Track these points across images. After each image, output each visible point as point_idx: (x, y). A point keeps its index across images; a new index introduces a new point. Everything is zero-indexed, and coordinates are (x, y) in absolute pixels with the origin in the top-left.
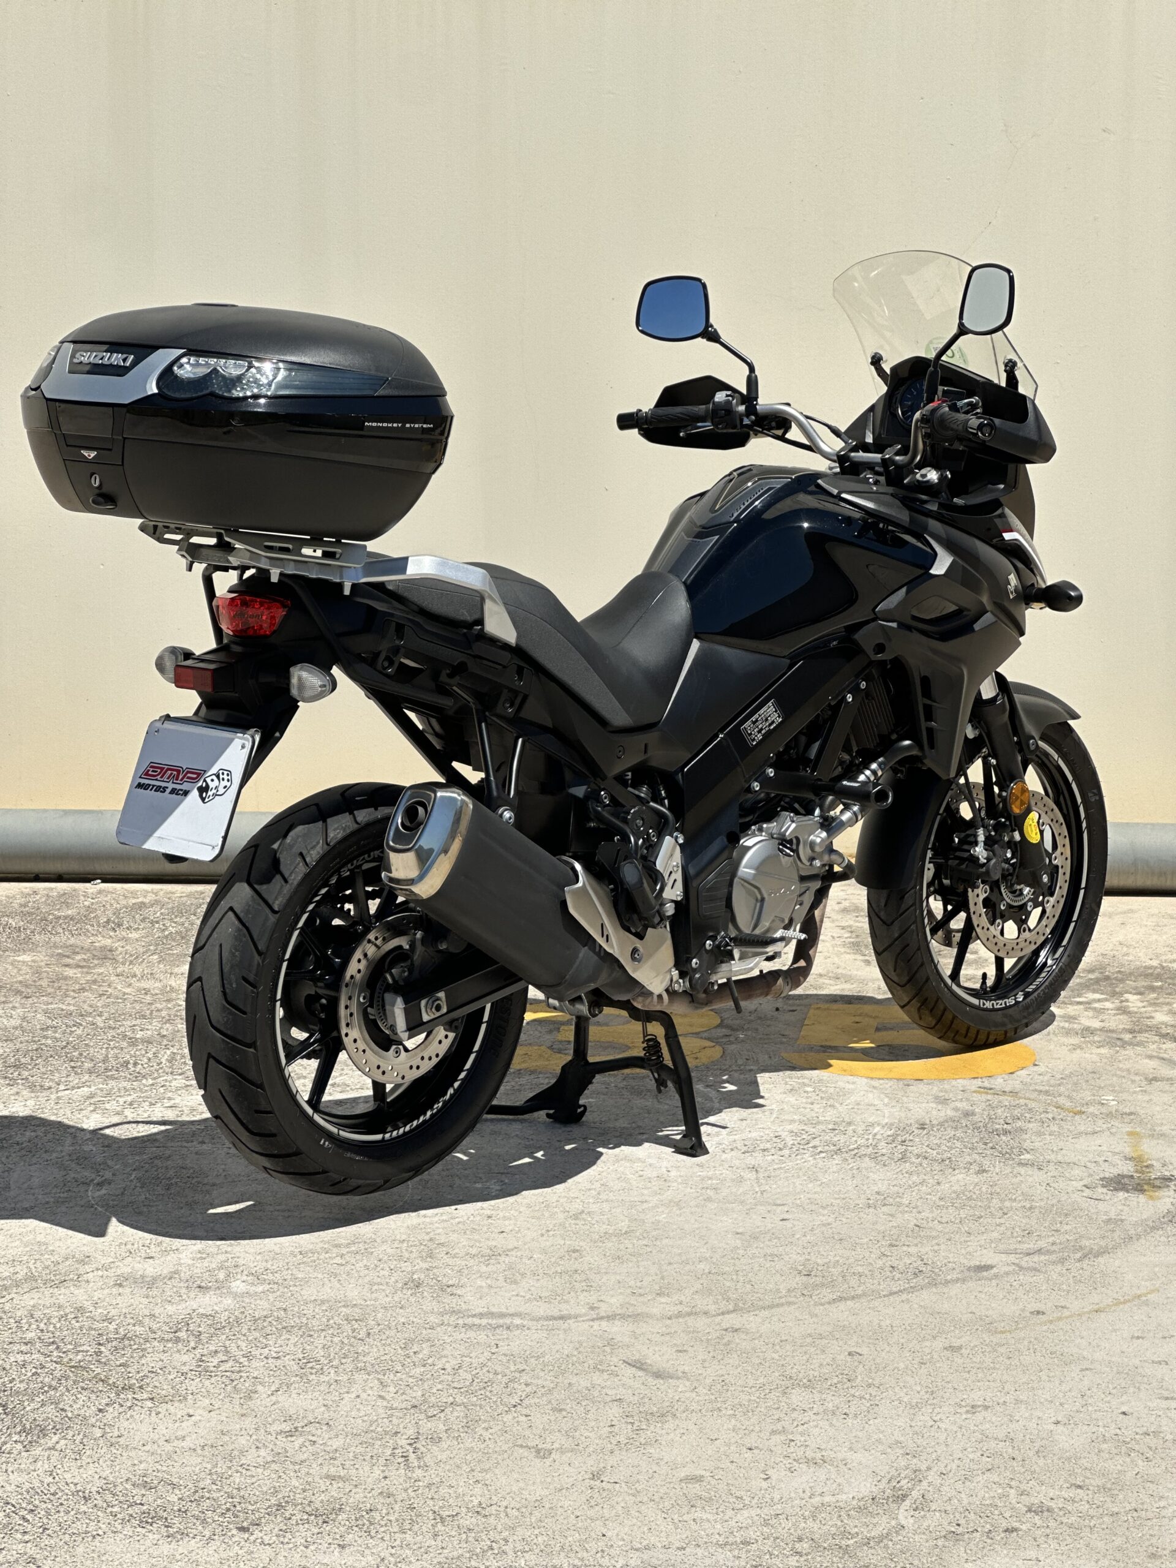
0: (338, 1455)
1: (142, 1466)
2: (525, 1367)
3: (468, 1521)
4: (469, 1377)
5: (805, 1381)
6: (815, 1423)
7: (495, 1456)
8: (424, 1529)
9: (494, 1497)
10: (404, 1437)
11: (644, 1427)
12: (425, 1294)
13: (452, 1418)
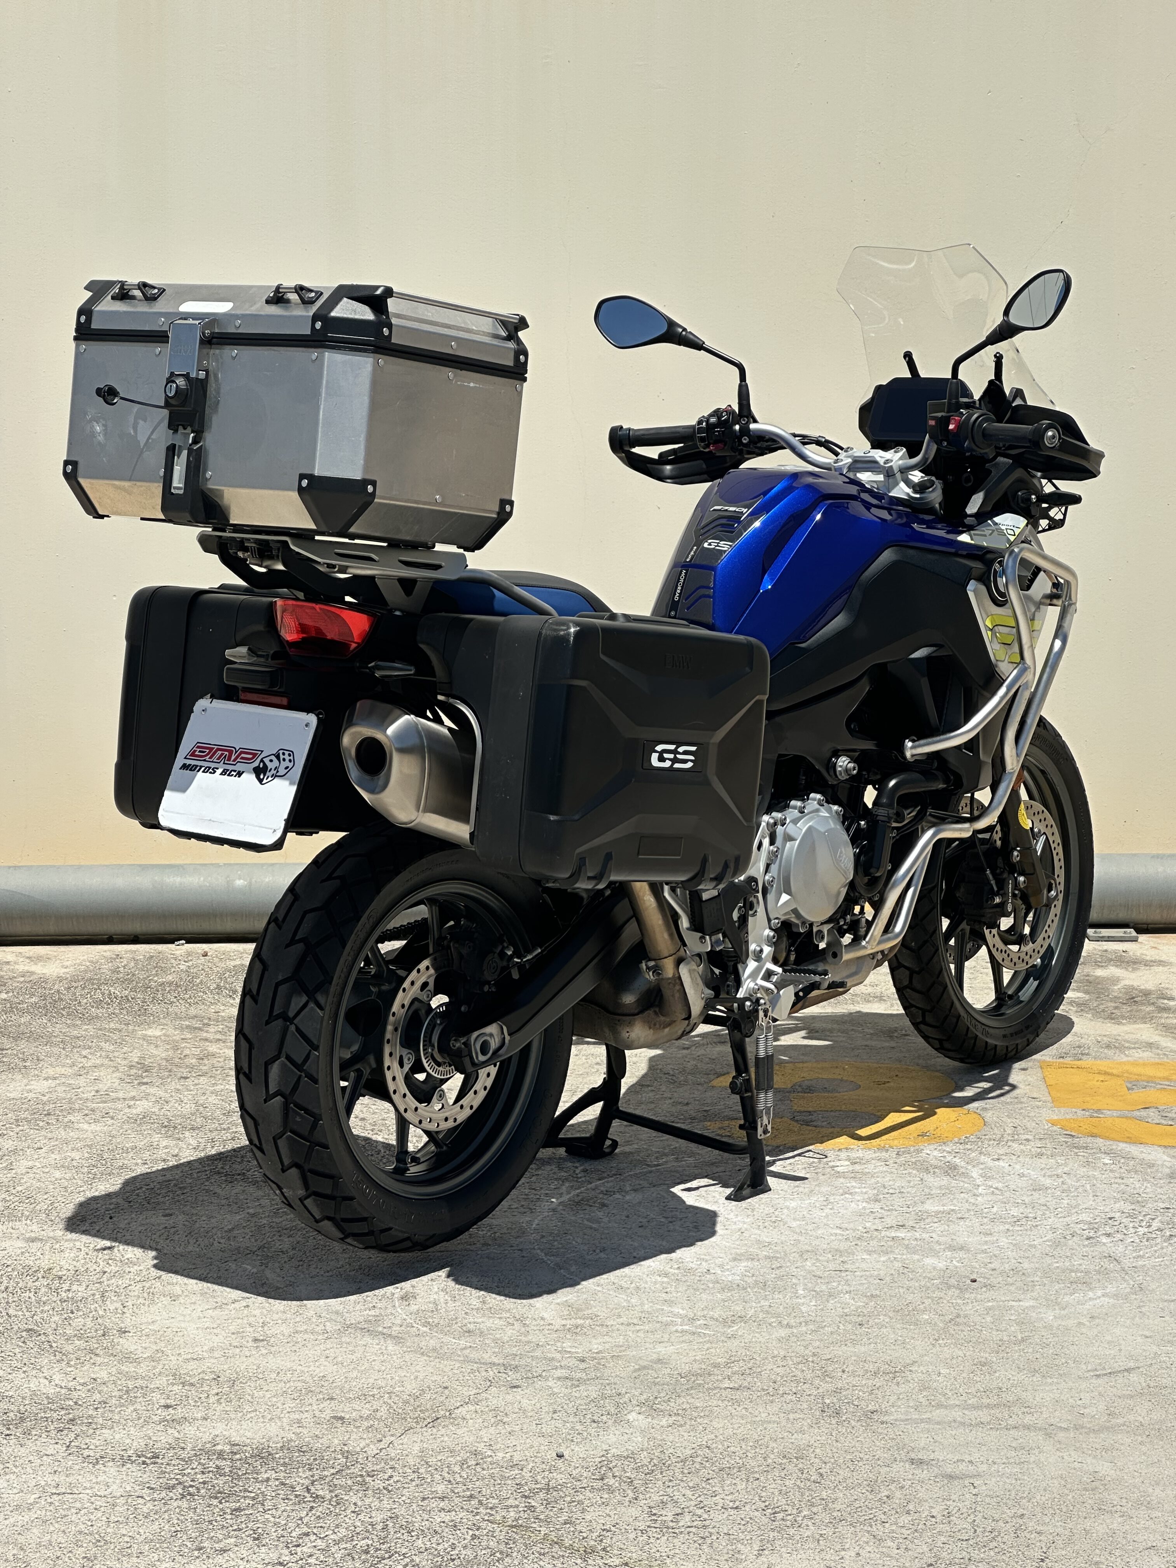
2: (1025, 1512)
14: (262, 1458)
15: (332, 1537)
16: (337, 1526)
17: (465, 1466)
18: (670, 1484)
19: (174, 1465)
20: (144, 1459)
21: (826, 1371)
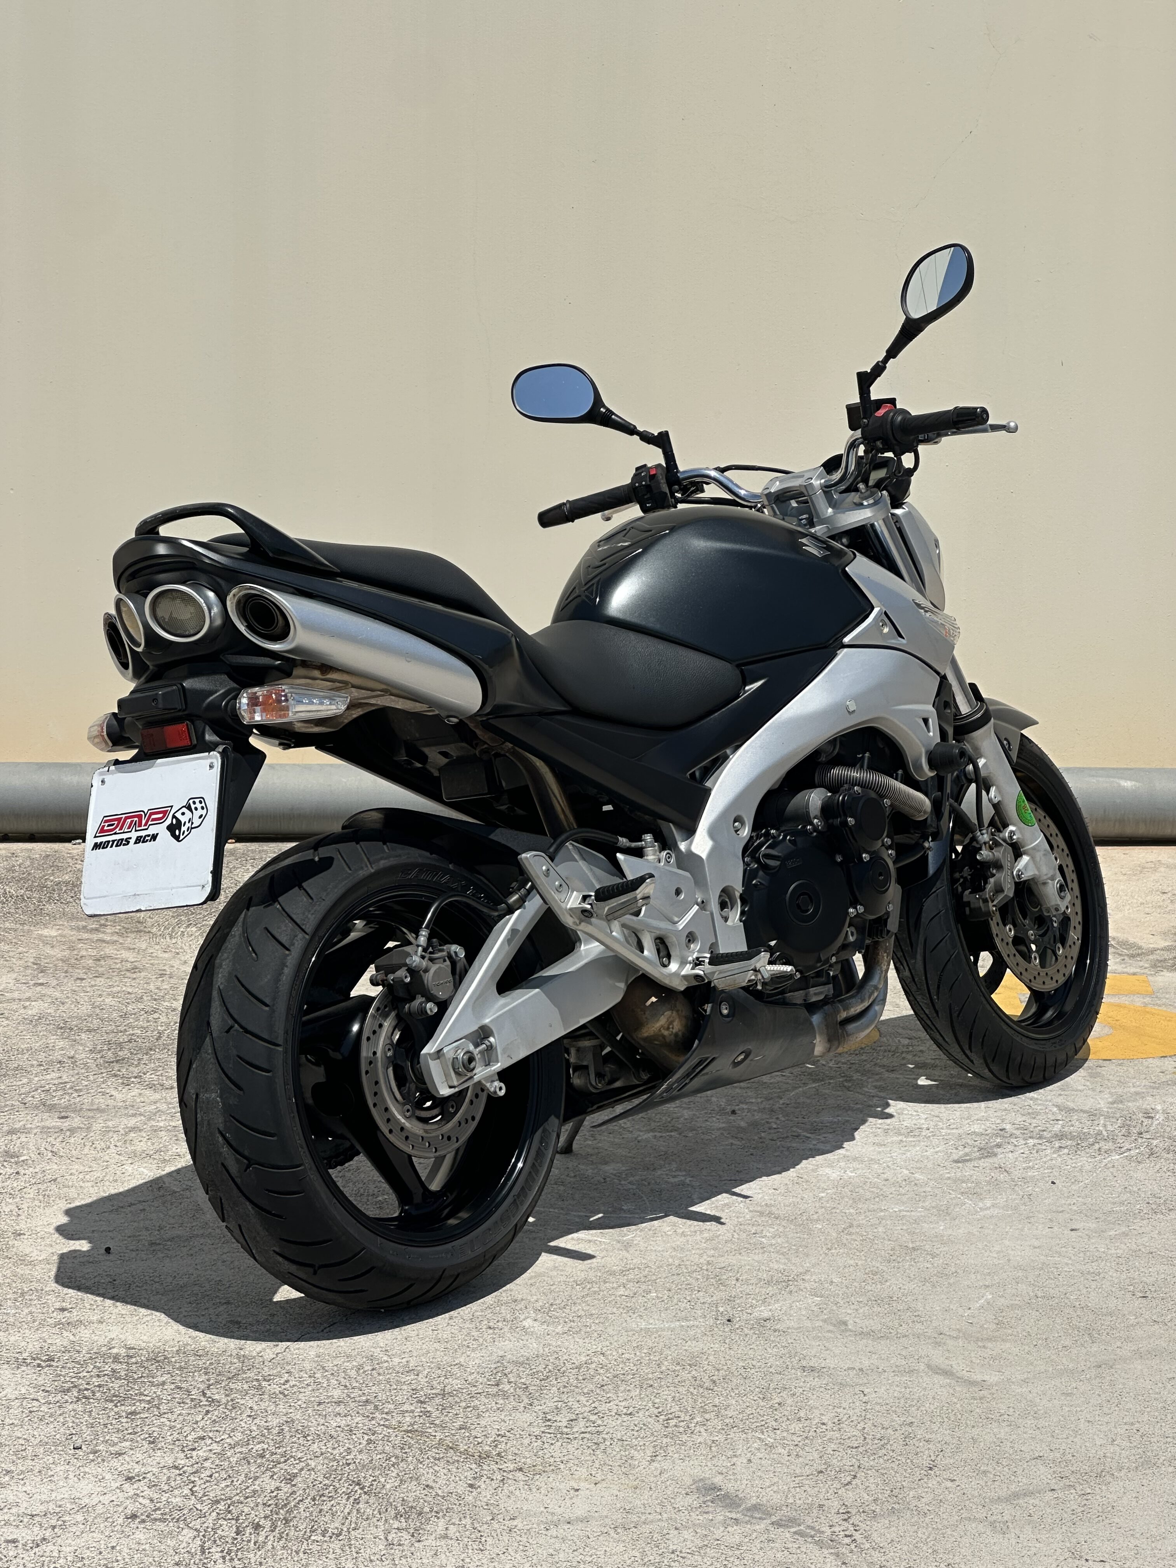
0: (773, 1536)
1: (561, 1555)
2: (913, 1420)
4: (857, 1433)
7: (949, 1532)
10: (833, 1511)
11: (1089, 1491)
13: (873, 1487)
14: (158, 1362)
15: (228, 1441)
16: (233, 1430)
17: (361, 1371)
18: (565, 1390)
19: (69, 1368)
20: (39, 1362)
21: (719, 1280)
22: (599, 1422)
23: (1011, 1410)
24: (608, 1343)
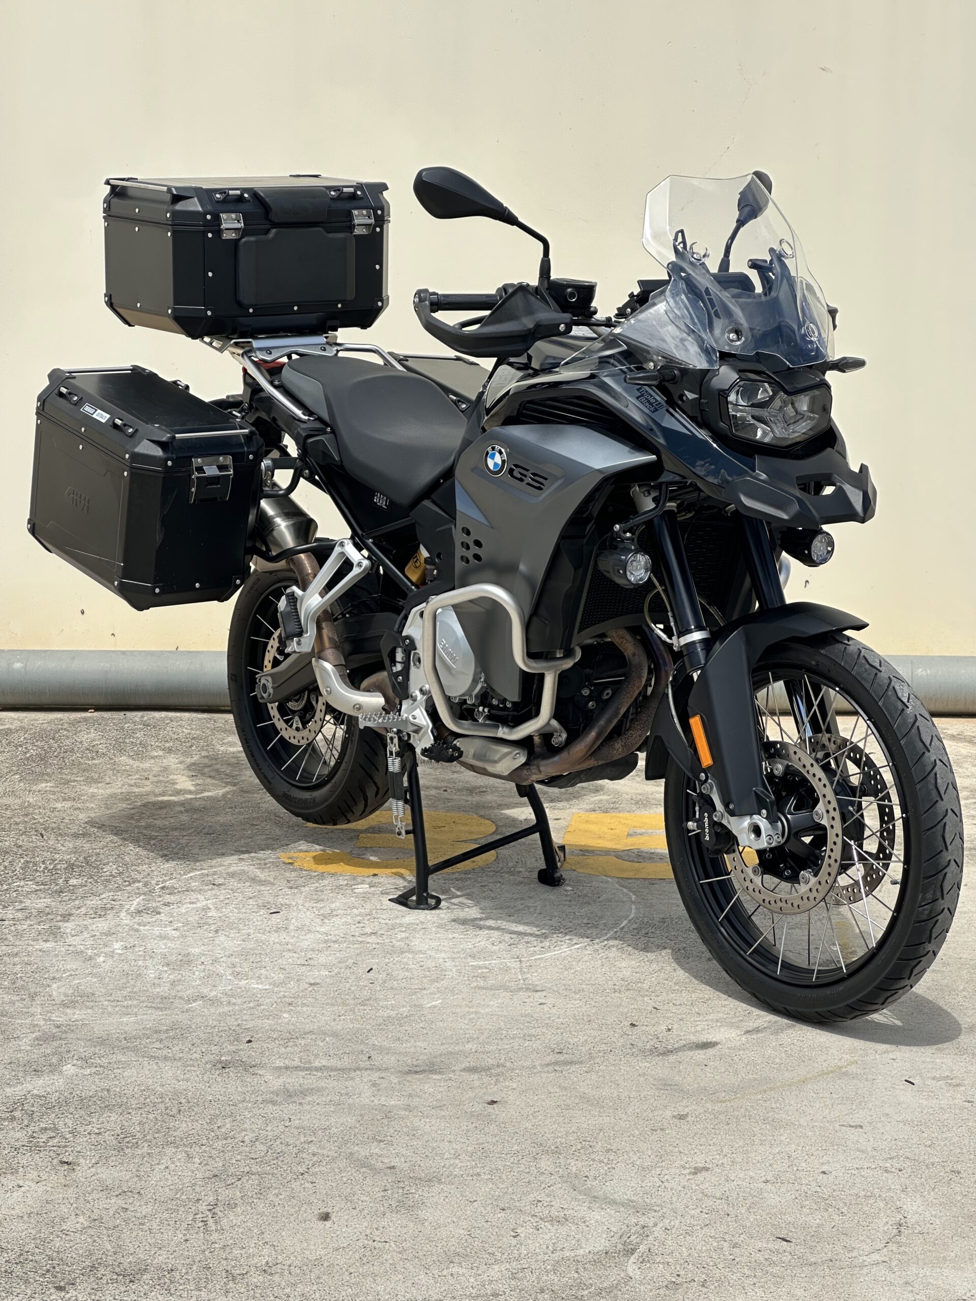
0: (146, 1221)
2: (314, 1139)
3: (256, 1278)
4: (264, 1148)
5: (553, 1147)
6: (560, 1185)
7: (283, 1219)
8: (218, 1287)
9: (279, 1257)
10: (204, 1204)
11: (413, 1191)
12: (231, 1074)
13: (248, 1186)
18: (61, 1116)
22: (71, 1139)
23: (396, 1133)
24: (118, 1083)
